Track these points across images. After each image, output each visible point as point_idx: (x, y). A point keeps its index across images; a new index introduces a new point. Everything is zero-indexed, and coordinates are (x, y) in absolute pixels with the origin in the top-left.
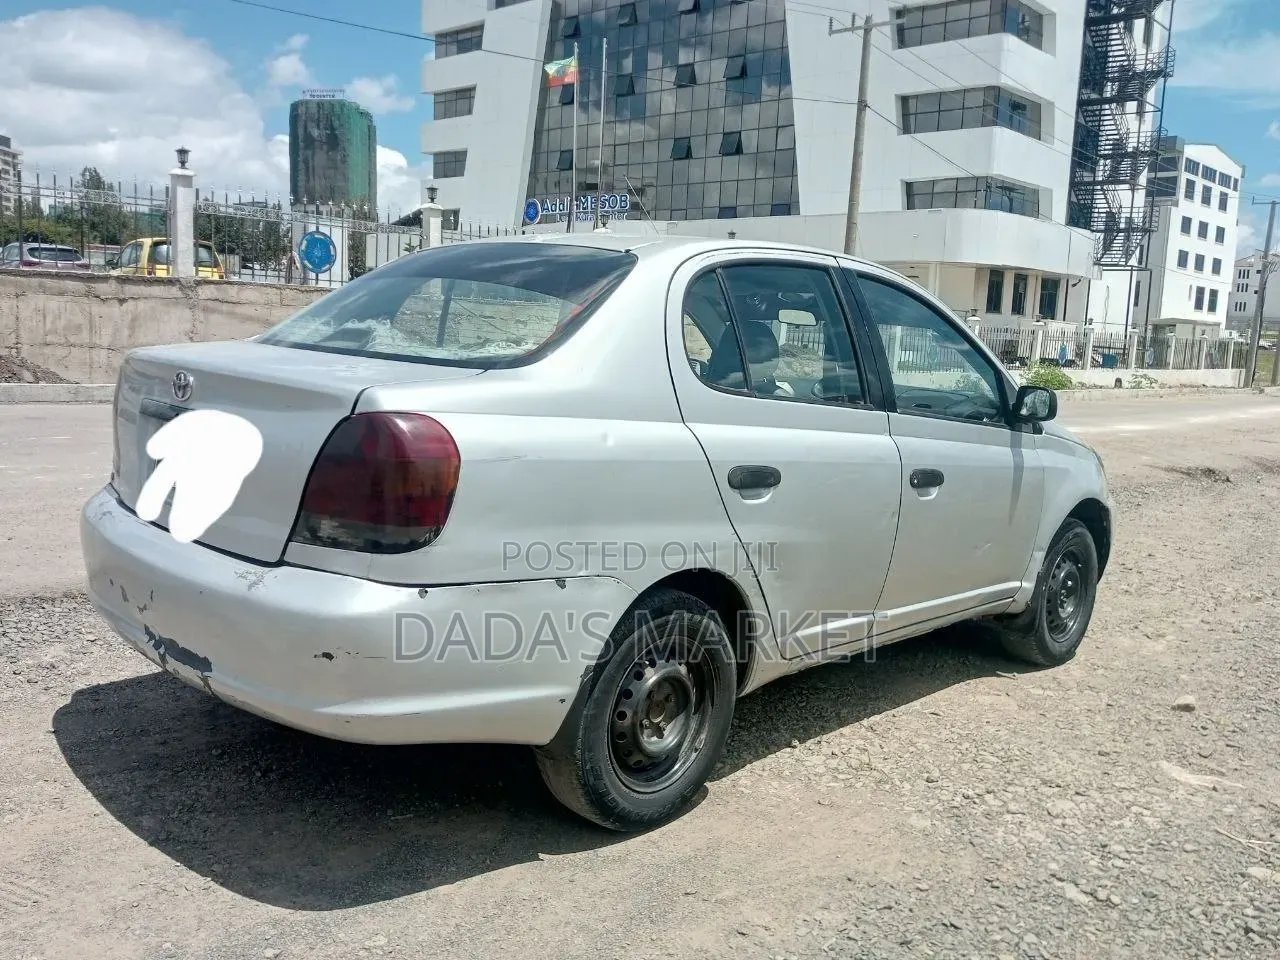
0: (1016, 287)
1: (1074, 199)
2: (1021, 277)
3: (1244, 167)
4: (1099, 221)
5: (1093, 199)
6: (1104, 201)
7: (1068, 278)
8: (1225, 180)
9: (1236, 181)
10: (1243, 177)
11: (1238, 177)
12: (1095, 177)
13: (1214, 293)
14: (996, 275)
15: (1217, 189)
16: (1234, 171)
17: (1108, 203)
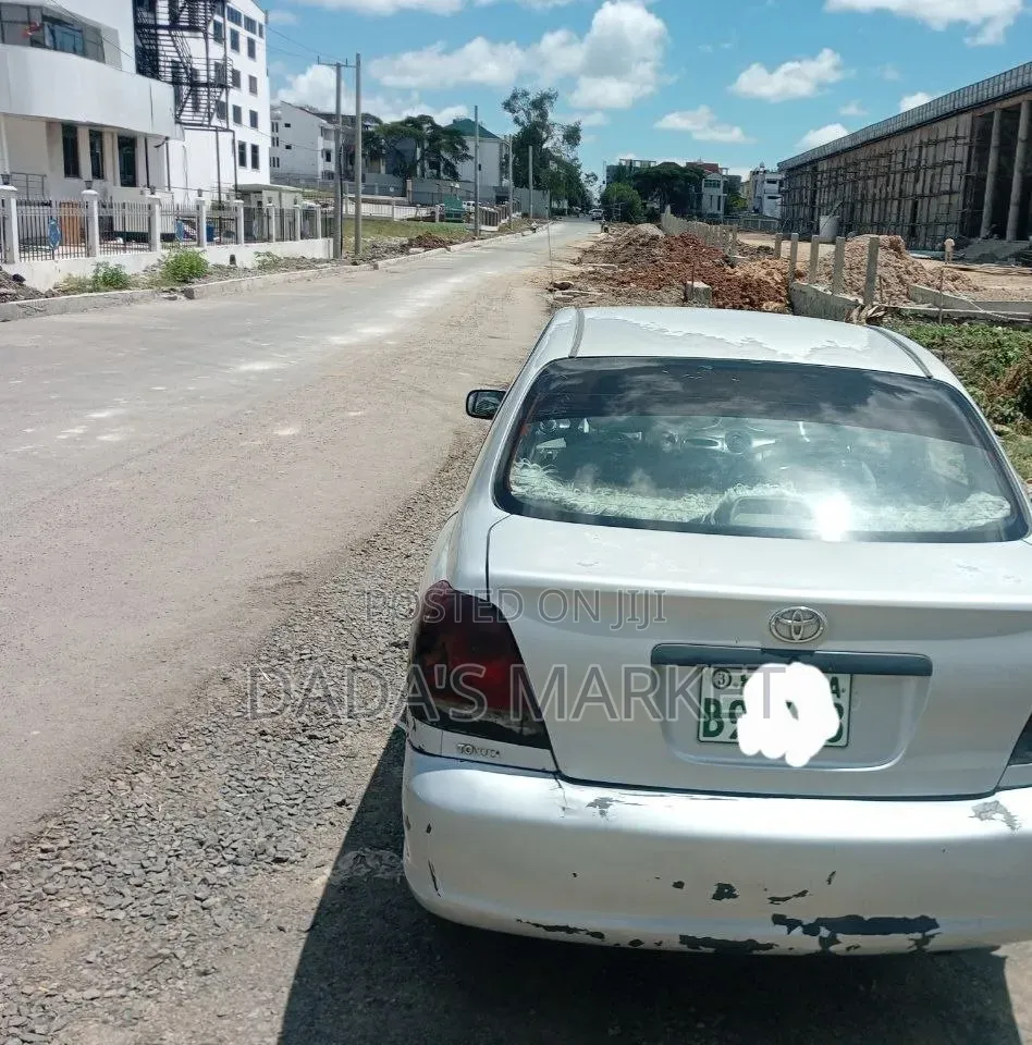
0: (92, 146)
1: (140, 44)
2: (97, 134)
3: (266, 13)
4: (167, 72)
5: (157, 45)
6: (173, 49)
7: (146, 138)
8: (250, 24)
9: (261, 26)
10: (266, 22)
11: (263, 22)
12: (155, 19)
13: (255, 149)
14: (69, 131)
15: (244, 34)
16: (258, 16)
17: (177, 51)
